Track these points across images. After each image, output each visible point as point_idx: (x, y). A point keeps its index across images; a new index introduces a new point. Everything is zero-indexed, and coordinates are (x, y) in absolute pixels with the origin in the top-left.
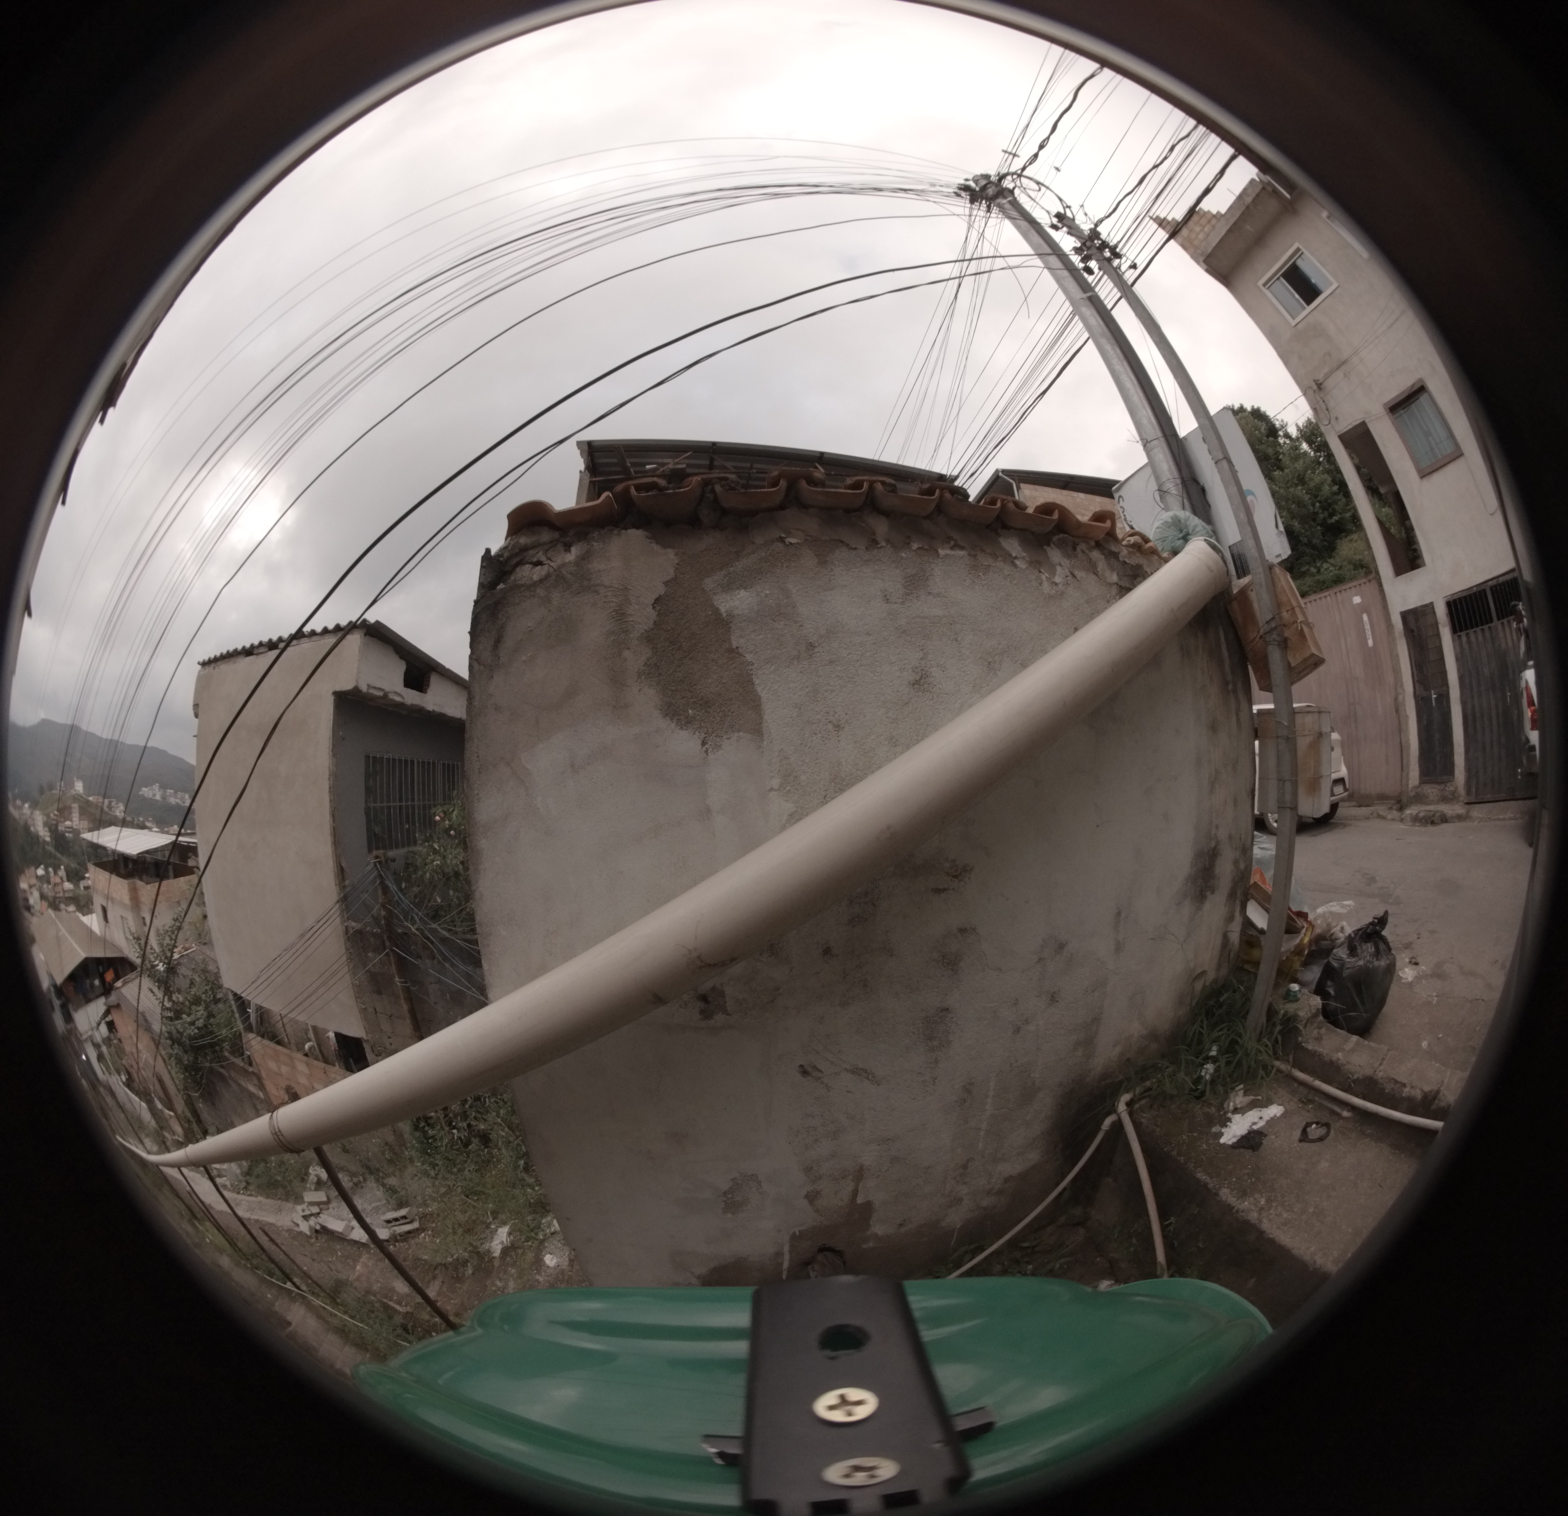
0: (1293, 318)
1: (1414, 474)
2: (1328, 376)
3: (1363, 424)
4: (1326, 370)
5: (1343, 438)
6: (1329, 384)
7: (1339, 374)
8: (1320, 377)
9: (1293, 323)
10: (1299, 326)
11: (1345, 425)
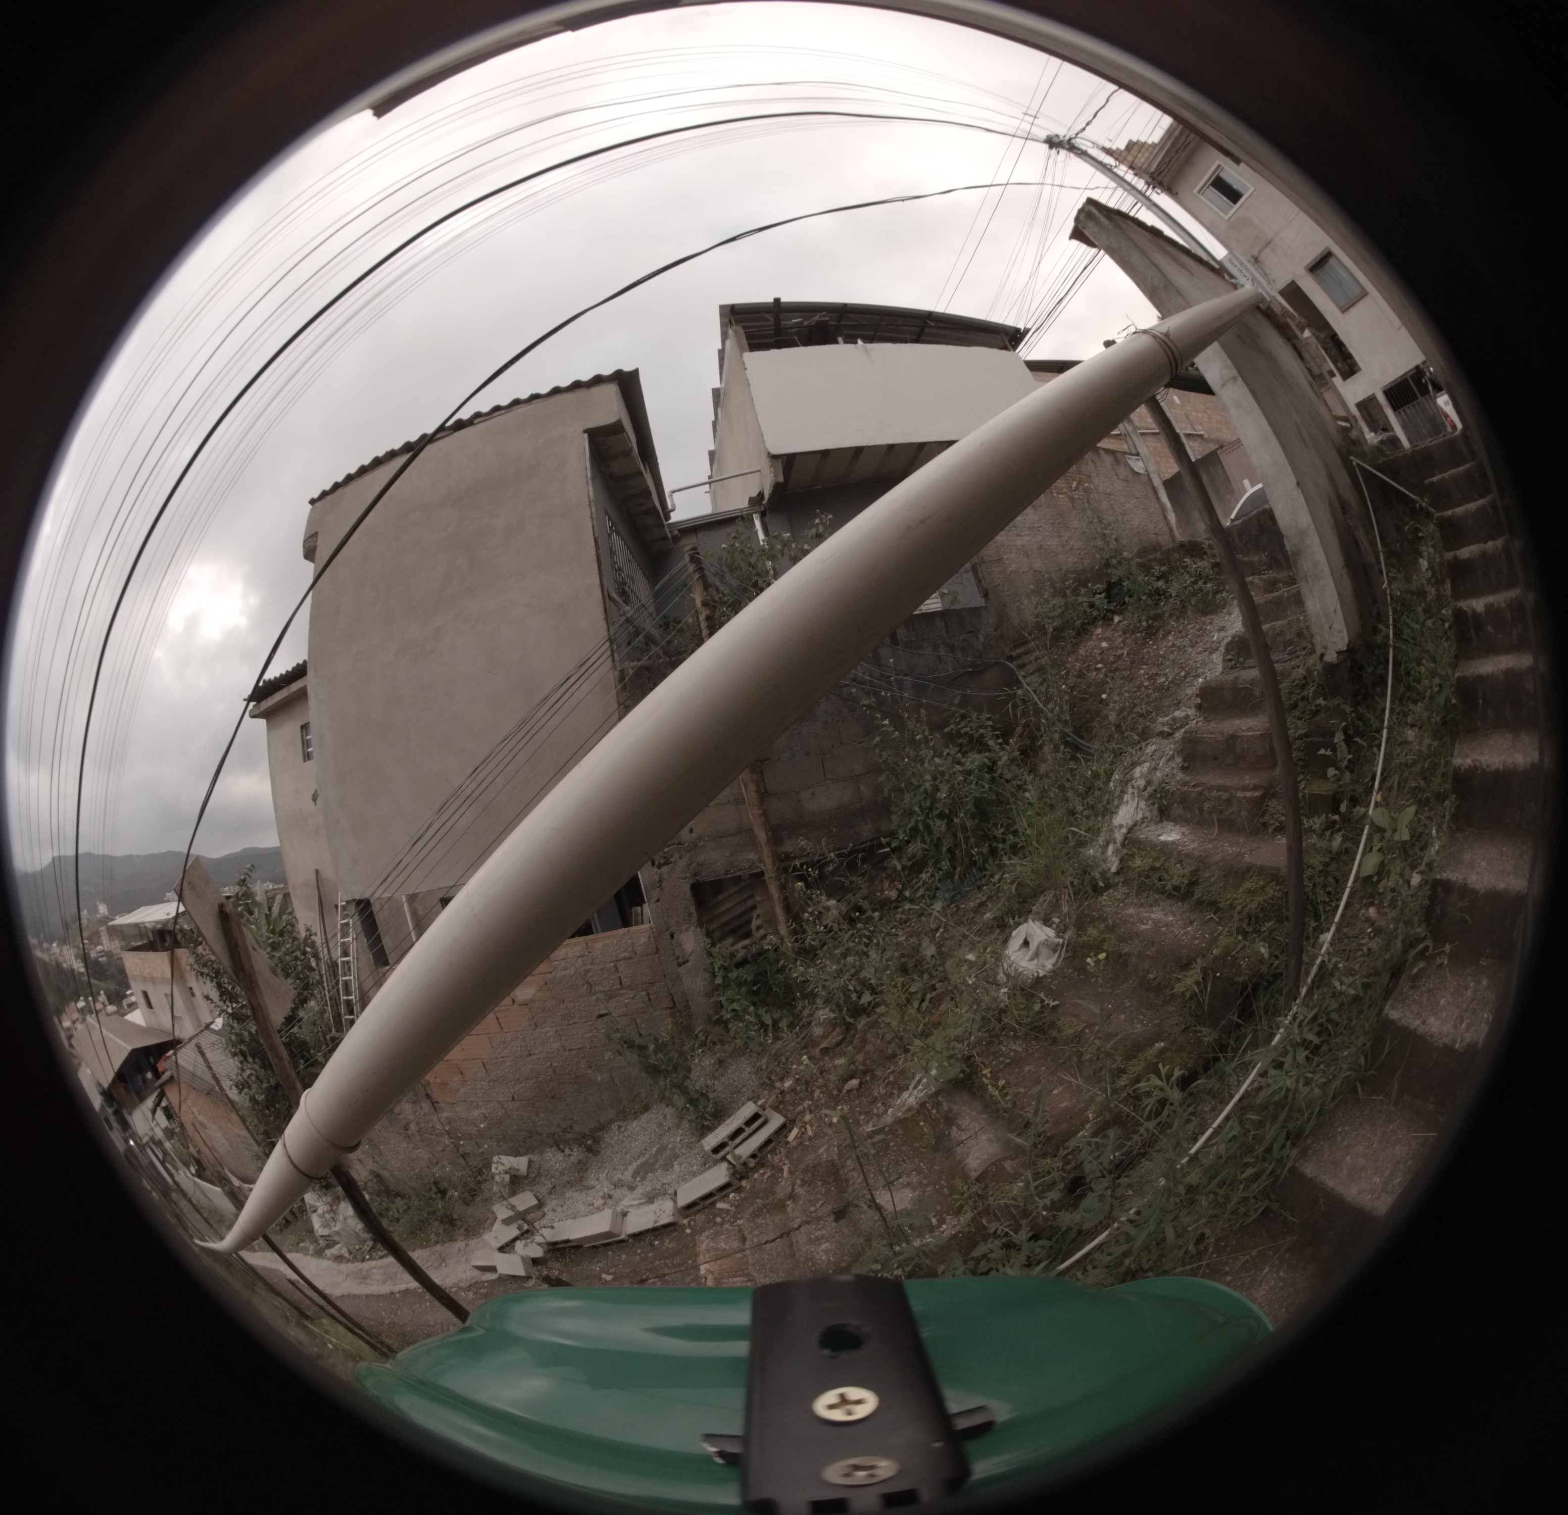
0: (1226, 214)
1: (1337, 312)
2: (1260, 252)
3: (1293, 283)
4: (1258, 248)
5: (1281, 293)
6: (1262, 257)
7: (1268, 250)
8: (1255, 253)
9: (1227, 217)
10: (1232, 220)
11: (1282, 284)
